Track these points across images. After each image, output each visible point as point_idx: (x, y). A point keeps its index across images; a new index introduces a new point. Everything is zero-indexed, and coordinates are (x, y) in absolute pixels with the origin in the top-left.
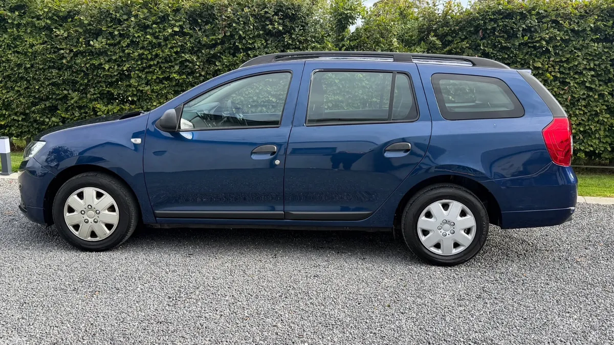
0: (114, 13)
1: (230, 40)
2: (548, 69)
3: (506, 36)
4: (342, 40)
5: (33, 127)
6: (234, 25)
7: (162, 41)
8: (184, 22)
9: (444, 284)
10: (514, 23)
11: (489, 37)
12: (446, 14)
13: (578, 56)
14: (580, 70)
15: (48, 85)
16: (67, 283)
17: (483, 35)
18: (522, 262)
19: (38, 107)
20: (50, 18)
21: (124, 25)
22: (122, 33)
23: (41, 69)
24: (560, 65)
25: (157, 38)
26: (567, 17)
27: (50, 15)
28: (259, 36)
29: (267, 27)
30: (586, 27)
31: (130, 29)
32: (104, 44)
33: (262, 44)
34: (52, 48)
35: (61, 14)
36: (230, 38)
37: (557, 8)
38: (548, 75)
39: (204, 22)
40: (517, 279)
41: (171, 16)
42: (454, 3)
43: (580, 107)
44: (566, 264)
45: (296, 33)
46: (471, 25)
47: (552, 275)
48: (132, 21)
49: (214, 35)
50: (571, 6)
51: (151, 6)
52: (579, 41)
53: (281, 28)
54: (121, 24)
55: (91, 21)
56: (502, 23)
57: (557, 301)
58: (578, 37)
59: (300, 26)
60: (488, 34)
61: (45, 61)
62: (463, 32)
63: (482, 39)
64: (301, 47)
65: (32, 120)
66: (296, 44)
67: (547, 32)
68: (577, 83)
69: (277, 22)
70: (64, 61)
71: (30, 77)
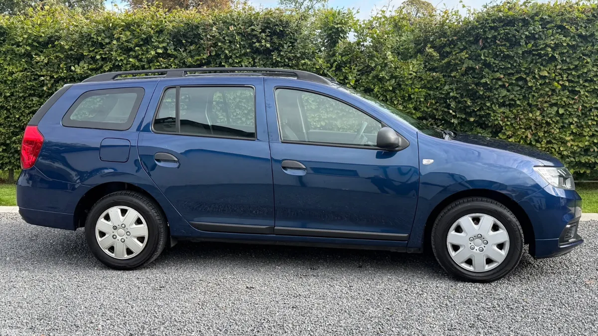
0: (95, 37)
1: (216, 60)
2: (555, 77)
3: (508, 45)
4: (334, 55)
5: (15, 158)
6: (220, 44)
7: (145, 63)
8: (168, 43)
9: (434, 313)
10: (516, 30)
11: (490, 46)
12: (443, 24)
13: (587, 63)
14: (590, 78)
15: (29, 114)
16: (25, 321)
17: (484, 44)
18: (524, 287)
19: (19, 137)
20: (29, 45)
21: (106, 49)
22: (104, 57)
23: (21, 98)
24: (568, 73)
25: (140, 60)
26: (573, 22)
27: (30, 41)
28: (245, 54)
29: (254, 45)
30: (594, 32)
31: (112, 53)
32: (85, 69)
33: (250, 63)
34: (32, 75)
35: (41, 40)
36: (215, 57)
37: (563, 12)
38: (556, 84)
39: (189, 42)
40: (516, 305)
41: (154, 38)
42: (452, 12)
43: (593, 117)
44: (573, 287)
45: (285, 50)
46: (470, 34)
47: (556, 300)
48: (114, 44)
49: (200, 55)
50: (577, 10)
51: (134, 28)
52: (587, 47)
53: (268, 45)
54: (104, 47)
55: (72, 46)
56: (503, 31)
57: (559, 328)
58: (587, 43)
59: (289, 43)
60: (489, 43)
61: (25, 89)
62: (462, 43)
63: (482, 49)
64: (290, 65)
65: (13, 151)
66: (285, 61)
67: (552, 38)
68: (588, 92)
69: (264, 39)
70: (45, 88)
71: (10, 106)
